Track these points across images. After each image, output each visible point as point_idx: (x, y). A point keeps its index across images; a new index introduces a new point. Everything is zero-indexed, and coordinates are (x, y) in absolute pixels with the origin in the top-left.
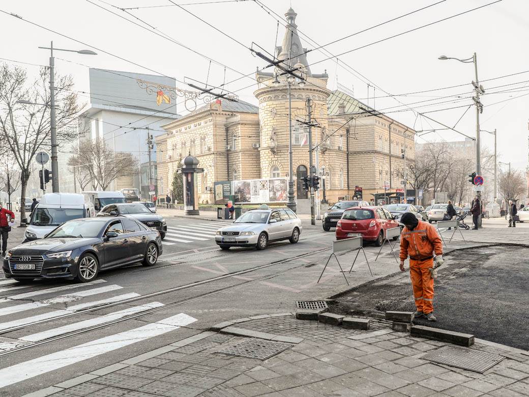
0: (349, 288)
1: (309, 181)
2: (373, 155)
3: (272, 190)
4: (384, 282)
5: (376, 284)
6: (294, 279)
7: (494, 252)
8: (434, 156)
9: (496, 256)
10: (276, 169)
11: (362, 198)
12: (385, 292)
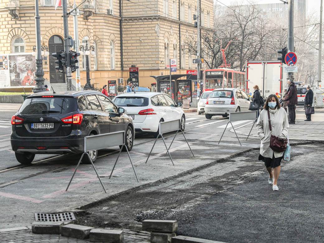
0: (105, 196)
1: (64, 58)
2: (155, 22)
3: (13, 70)
4: (153, 189)
5: (142, 191)
6: (36, 188)
7: (302, 152)
8: (241, 25)
9: (302, 156)
10: (19, 40)
11: (138, 82)
12: (151, 200)
